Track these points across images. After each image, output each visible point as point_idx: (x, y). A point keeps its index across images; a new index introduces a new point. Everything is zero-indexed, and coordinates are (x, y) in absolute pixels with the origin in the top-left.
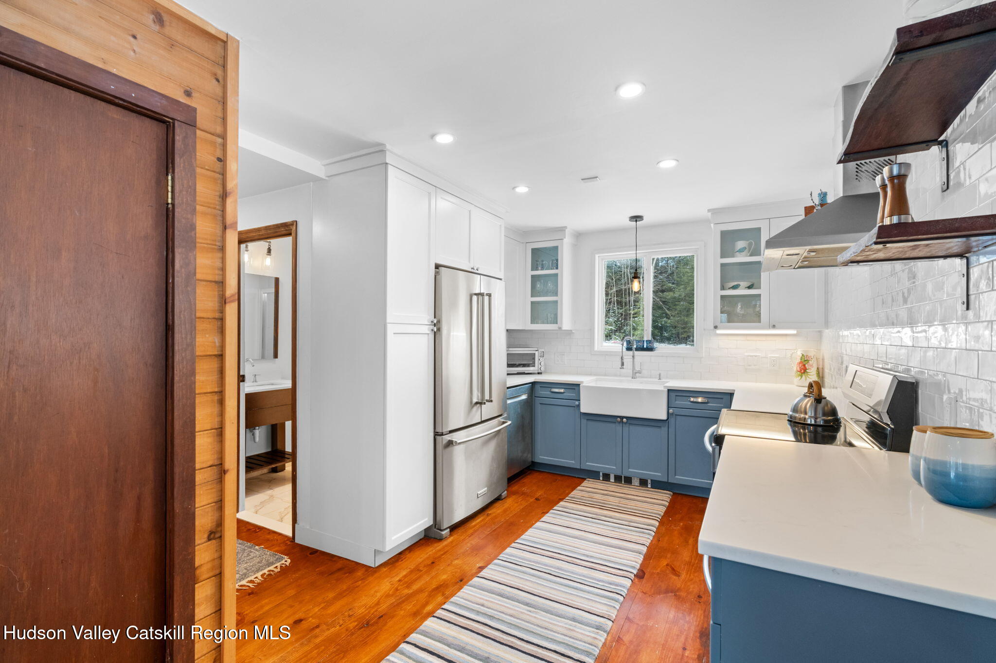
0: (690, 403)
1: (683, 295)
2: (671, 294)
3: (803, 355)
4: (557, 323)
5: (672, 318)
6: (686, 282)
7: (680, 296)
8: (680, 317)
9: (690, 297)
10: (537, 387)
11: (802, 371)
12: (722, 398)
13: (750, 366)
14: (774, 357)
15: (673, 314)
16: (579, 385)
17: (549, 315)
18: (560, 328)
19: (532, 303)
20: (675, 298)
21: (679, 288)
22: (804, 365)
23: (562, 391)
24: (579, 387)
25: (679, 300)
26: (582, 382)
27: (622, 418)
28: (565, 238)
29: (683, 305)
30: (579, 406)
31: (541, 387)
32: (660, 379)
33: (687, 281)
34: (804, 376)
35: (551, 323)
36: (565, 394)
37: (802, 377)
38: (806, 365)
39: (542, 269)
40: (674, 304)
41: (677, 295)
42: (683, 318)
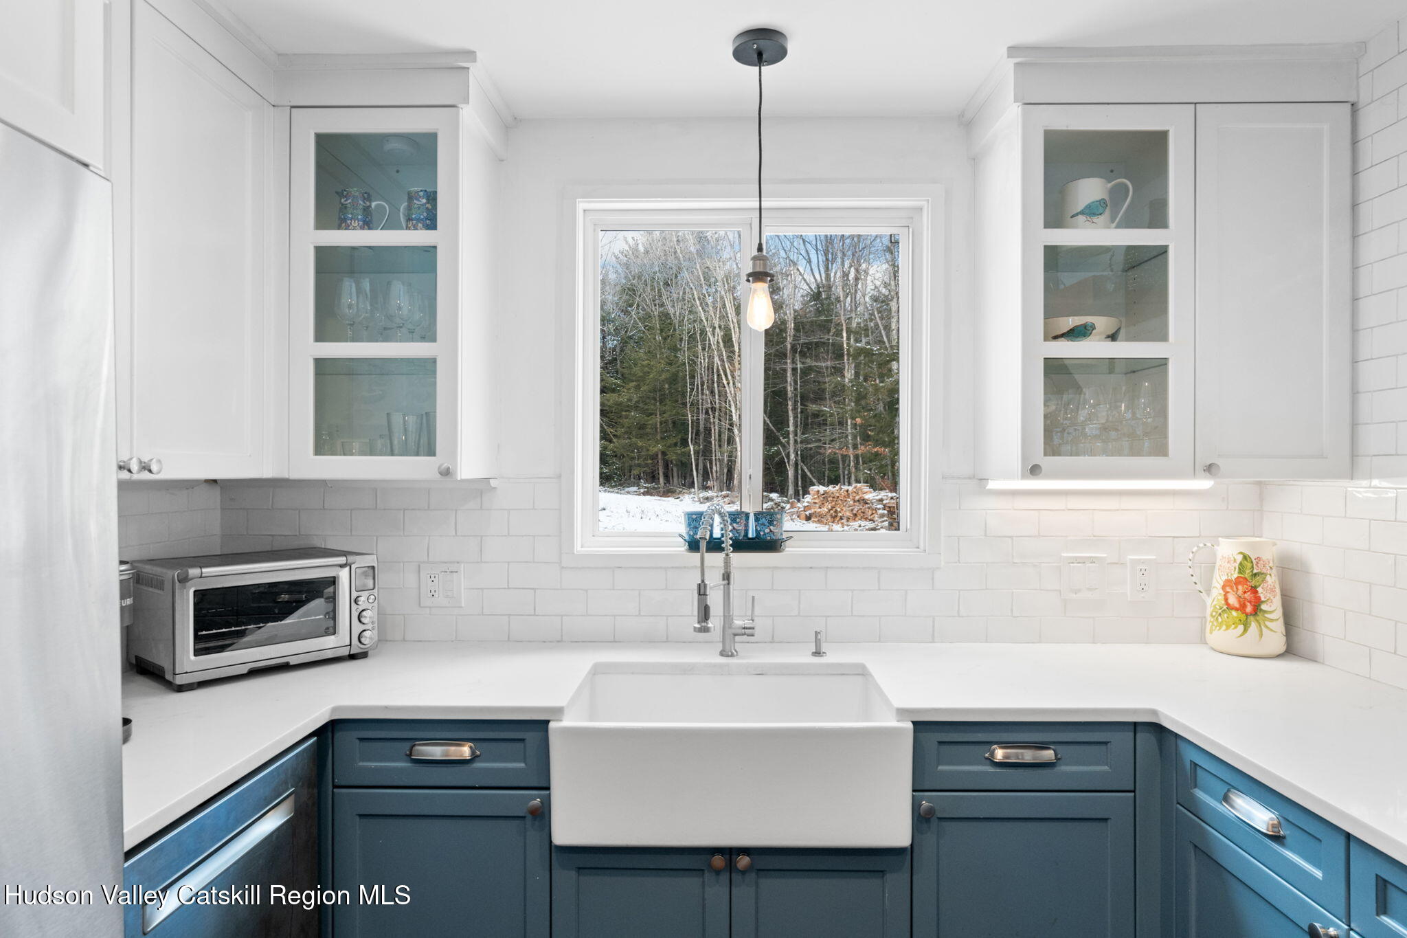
0: (990, 769)
1: (635, 399)
2: (614, 395)
3: (1245, 557)
4: (431, 452)
5: (614, 440)
6: (640, 377)
7: (629, 400)
8: (630, 439)
9: (646, 404)
10: (345, 740)
11: (1249, 609)
12: (1106, 743)
13: (1077, 591)
14: (1143, 562)
15: (618, 433)
16: (541, 726)
17: (397, 419)
18: (446, 473)
19: (320, 364)
20: (621, 404)
21: (628, 387)
22: (1254, 590)
23: (465, 751)
24: (546, 730)
25: (628, 408)
26: (558, 711)
27: (730, 853)
28: (466, 100)
29: (634, 417)
30: (542, 815)
31: (361, 740)
32: (817, 653)
33: (641, 374)
34: (1253, 626)
35: (405, 452)
36: (478, 765)
37: (1246, 627)
38: (1260, 590)
39: (368, 224)
40: (619, 415)
41: (623, 398)
42: (634, 440)
